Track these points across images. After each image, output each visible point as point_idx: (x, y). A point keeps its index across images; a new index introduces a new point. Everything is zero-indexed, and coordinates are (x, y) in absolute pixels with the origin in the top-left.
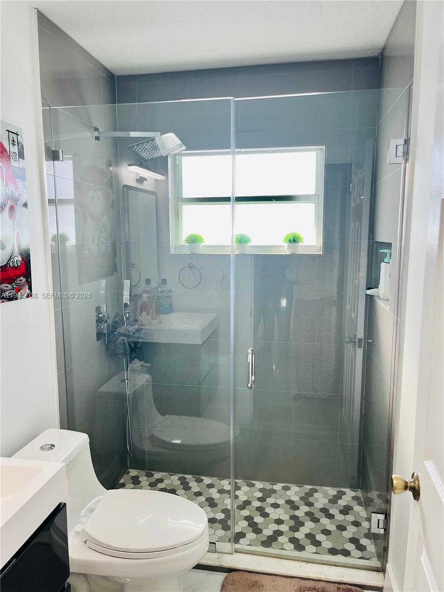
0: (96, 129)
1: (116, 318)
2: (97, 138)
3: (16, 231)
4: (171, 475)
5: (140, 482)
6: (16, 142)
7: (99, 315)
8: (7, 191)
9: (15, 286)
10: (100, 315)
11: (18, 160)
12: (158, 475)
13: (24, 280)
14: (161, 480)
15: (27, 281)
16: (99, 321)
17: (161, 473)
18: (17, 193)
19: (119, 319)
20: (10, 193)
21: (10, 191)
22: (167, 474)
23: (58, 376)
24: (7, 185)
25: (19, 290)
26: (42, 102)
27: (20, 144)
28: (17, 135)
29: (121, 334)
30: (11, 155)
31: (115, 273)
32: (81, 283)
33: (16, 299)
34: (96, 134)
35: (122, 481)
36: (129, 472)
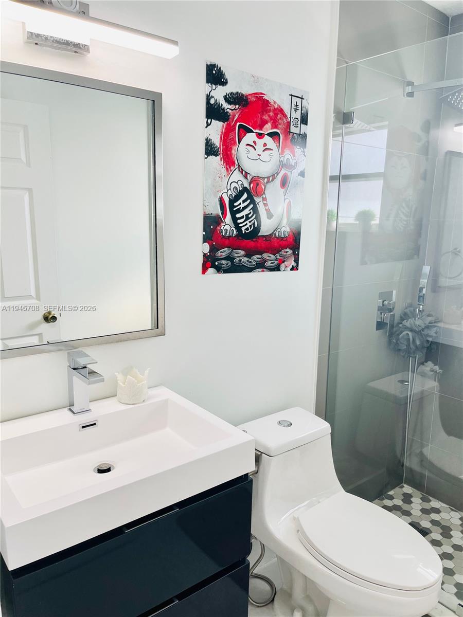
0: (410, 84)
1: (407, 308)
2: (410, 95)
3: (287, 201)
4: (452, 510)
5: (412, 502)
6: (300, 106)
7: (383, 302)
8: (282, 159)
9: (278, 257)
10: (385, 303)
11: (299, 126)
12: (435, 504)
13: (290, 252)
14: (437, 511)
15: (294, 253)
16: (383, 309)
17: (440, 503)
18: (294, 161)
19: (410, 311)
20: (285, 161)
21: (285, 159)
22: (448, 506)
23: (318, 357)
24: (283, 152)
25: (284, 262)
26: (338, 59)
27: (304, 109)
28: (302, 98)
29: (406, 328)
30: (292, 120)
31: (416, 257)
32: (363, 263)
33: (279, 270)
34: (409, 89)
35: (391, 493)
36: (403, 487)
